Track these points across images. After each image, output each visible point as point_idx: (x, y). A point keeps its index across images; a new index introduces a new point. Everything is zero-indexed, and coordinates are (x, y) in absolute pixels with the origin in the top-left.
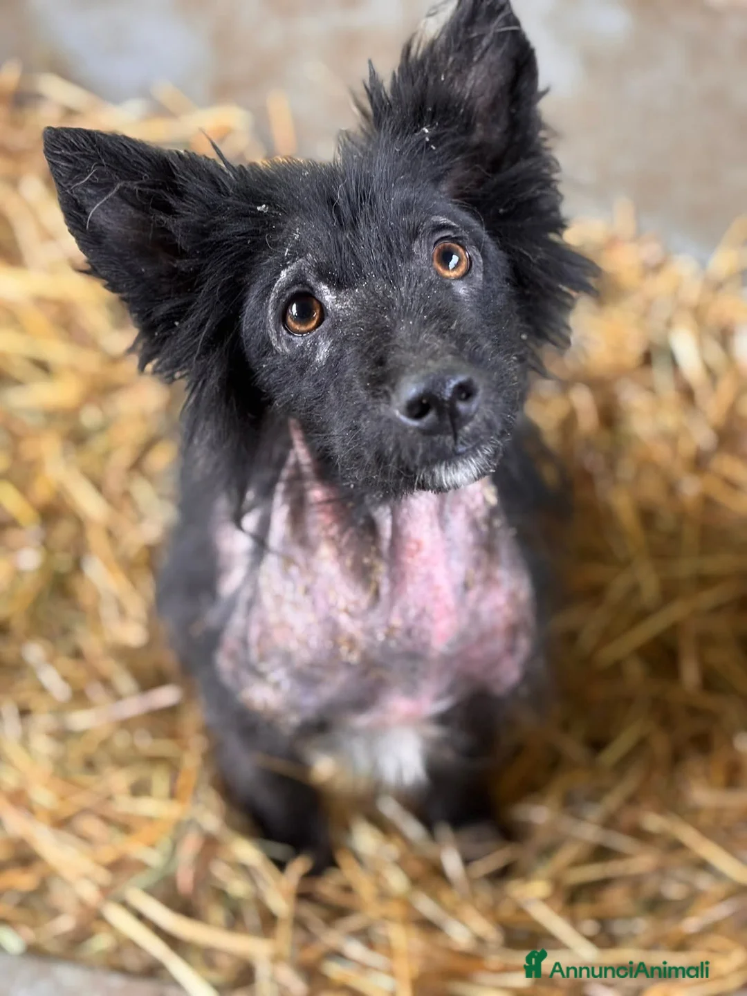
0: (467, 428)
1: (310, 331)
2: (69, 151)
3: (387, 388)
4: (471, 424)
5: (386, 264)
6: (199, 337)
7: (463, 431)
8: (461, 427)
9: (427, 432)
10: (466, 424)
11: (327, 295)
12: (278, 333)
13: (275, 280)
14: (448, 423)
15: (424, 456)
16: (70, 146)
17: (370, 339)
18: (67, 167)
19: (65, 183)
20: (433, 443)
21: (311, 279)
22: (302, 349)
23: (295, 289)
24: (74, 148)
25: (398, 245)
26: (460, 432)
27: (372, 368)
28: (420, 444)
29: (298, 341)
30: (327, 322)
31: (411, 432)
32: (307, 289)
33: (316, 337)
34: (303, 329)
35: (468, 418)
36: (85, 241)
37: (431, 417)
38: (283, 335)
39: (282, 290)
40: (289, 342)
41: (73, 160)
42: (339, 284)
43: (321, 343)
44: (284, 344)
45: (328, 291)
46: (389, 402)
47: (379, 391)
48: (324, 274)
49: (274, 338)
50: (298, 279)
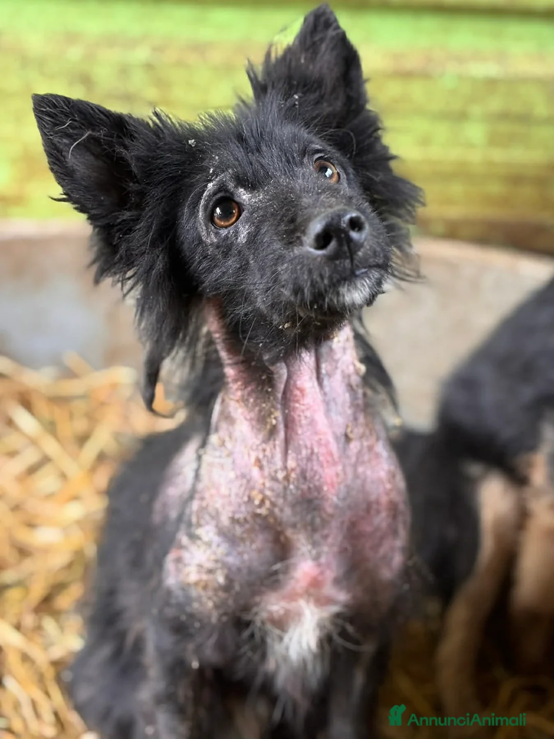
0: (360, 254)
1: (232, 224)
2: (51, 109)
3: (299, 234)
4: (362, 250)
5: (286, 169)
6: (148, 236)
7: (357, 255)
8: (355, 252)
9: (332, 259)
10: (359, 250)
11: (244, 196)
12: (207, 229)
13: (204, 191)
14: (346, 248)
15: (331, 278)
16: (52, 105)
17: (282, 210)
18: (50, 121)
19: (49, 132)
20: (336, 266)
21: (231, 185)
22: (227, 237)
23: (219, 195)
24: (55, 106)
25: (294, 158)
26: (355, 257)
27: (286, 226)
28: (327, 269)
29: (224, 232)
30: (244, 214)
31: (319, 259)
32: (228, 194)
33: (236, 227)
34: (227, 224)
35: (359, 246)
36: (62, 173)
37: (333, 245)
38: (212, 230)
39: (209, 196)
40: (217, 234)
41: (54, 116)
42: (252, 185)
43: (241, 229)
44: (213, 236)
45: (245, 192)
46: (301, 244)
47: (292, 238)
48: (241, 181)
49: (204, 233)
50: (222, 188)
